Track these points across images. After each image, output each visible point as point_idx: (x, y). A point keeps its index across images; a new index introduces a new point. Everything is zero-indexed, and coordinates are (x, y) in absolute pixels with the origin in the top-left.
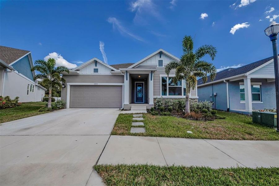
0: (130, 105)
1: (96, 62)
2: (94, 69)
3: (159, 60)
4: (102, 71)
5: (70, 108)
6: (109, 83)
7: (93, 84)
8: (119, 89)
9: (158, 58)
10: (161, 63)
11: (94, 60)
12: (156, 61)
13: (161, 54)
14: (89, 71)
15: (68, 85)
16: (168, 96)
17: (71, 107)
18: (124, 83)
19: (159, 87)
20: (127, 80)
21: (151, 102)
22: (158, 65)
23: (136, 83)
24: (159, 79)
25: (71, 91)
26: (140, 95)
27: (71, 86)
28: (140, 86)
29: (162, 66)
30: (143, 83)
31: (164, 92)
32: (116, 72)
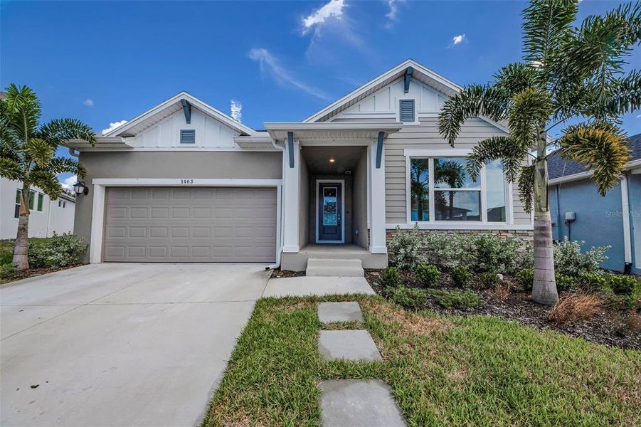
0: (303, 252)
1: (188, 109)
2: (183, 132)
3: (402, 102)
4: (209, 139)
5: (104, 261)
6: (231, 178)
7: (176, 182)
8: (264, 199)
9: (397, 94)
10: (407, 109)
11: (182, 101)
12: (392, 101)
13: (407, 78)
14: (166, 138)
15: (98, 185)
16: (432, 223)
17: (108, 258)
18: (281, 177)
19: (403, 192)
20: (292, 165)
21: (378, 244)
22: (397, 116)
23: (320, 184)
24: (402, 164)
25: (109, 206)
26: (330, 220)
27: (108, 189)
28: (331, 193)
29: (413, 119)
30: (340, 184)
31: (420, 210)
32: (253, 140)
